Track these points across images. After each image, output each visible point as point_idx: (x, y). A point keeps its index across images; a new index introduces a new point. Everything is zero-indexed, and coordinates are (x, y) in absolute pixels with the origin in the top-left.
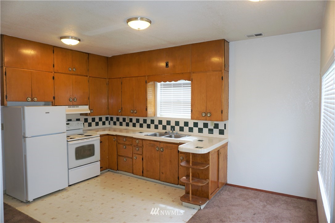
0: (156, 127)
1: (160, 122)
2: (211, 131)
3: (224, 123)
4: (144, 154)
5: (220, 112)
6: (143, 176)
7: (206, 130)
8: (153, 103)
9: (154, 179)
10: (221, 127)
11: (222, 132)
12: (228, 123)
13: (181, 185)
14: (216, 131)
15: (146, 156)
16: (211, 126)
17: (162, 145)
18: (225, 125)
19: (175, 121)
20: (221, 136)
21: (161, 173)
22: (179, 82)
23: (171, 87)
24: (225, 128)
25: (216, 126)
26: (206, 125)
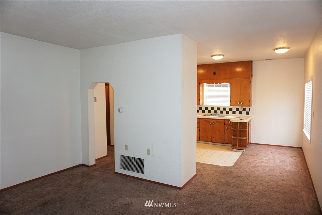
0: (204, 111)
1: (206, 108)
2: (241, 113)
3: (249, 107)
4: (201, 127)
5: (249, 101)
6: (200, 141)
7: (237, 112)
8: (202, 97)
9: (208, 142)
10: (247, 110)
11: (247, 113)
12: (252, 108)
13: (226, 143)
14: (244, 113)
15: (202, 128)
16: (241, 110)
17: (213, 121)
18: (250, 109)
19: (217, 108)
20: (241, 115)
21: (212, 138)
22: (222, 84)
23: (214, 87)
24: (250, 111)
25: (244, 110)
26: (237, 109)
